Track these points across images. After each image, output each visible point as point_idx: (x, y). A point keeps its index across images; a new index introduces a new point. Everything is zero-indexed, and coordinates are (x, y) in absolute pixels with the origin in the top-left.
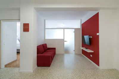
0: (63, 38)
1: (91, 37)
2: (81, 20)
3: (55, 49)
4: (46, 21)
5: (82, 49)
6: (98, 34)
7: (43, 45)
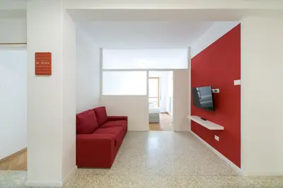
0: (146, 94)
1: (218, 90)
2: (190, 48)
3: (125, 119)
4: (104, 51)
5: (192, 121)
6: (236, 83)
7: (95, 111)
